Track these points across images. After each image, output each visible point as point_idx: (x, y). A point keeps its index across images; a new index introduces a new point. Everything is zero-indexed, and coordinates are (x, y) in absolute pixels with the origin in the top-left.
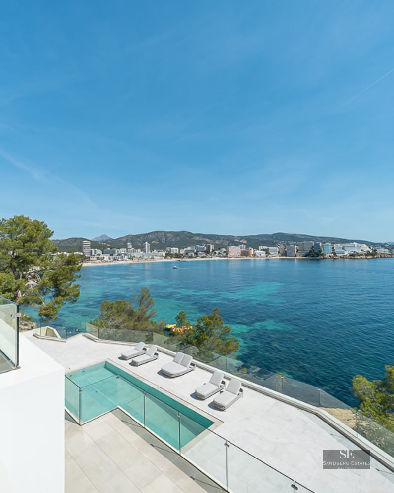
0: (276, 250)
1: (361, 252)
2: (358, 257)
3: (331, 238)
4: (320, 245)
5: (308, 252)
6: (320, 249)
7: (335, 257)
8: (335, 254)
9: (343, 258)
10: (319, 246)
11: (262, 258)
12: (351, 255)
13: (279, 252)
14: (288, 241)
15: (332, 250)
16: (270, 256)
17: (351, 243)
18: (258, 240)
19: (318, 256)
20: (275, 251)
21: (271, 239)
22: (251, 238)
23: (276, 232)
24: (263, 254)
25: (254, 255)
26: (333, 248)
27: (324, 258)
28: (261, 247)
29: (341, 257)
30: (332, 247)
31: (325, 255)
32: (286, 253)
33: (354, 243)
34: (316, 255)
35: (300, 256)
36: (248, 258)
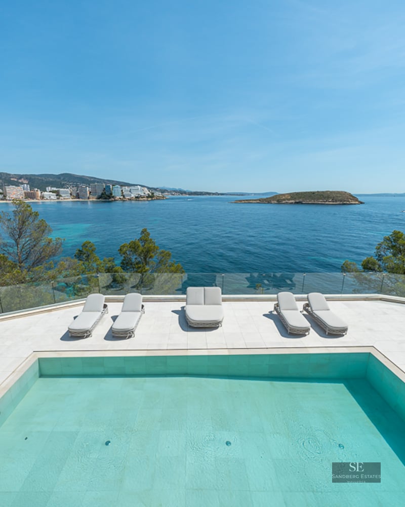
0: (68, 191)
1: (143, 194)
2: (142, 199)
3: (117, 181)
4: (111, 187)
5: (100, 194)
6: (110, 191)
7: (124, 199)
8: (124, 196)
9: (130, 200)
10: (110, 189)
11: (52, 201)
12: (136, 197)
13: (71, 194)
14: (77, 183)
15: (121, 192)
16: (61, 197)
17: (136, 187)
18: (42, 180)
19: (110, 198)
20: (66, 193)
21: (58, 180)
22: (33, 178)
23: (62, 173)
24: (54, 196)
25: (42, 197)
26: (122, 191)
27: (115, 200)
28: (50, 188)
29: (129, 199)
30: (121, 189)
31: (116, 197)
32: (78, 195)
33: (139, 187)
34: (108, 198)
35: (93, 198)
36: (35, 201)
